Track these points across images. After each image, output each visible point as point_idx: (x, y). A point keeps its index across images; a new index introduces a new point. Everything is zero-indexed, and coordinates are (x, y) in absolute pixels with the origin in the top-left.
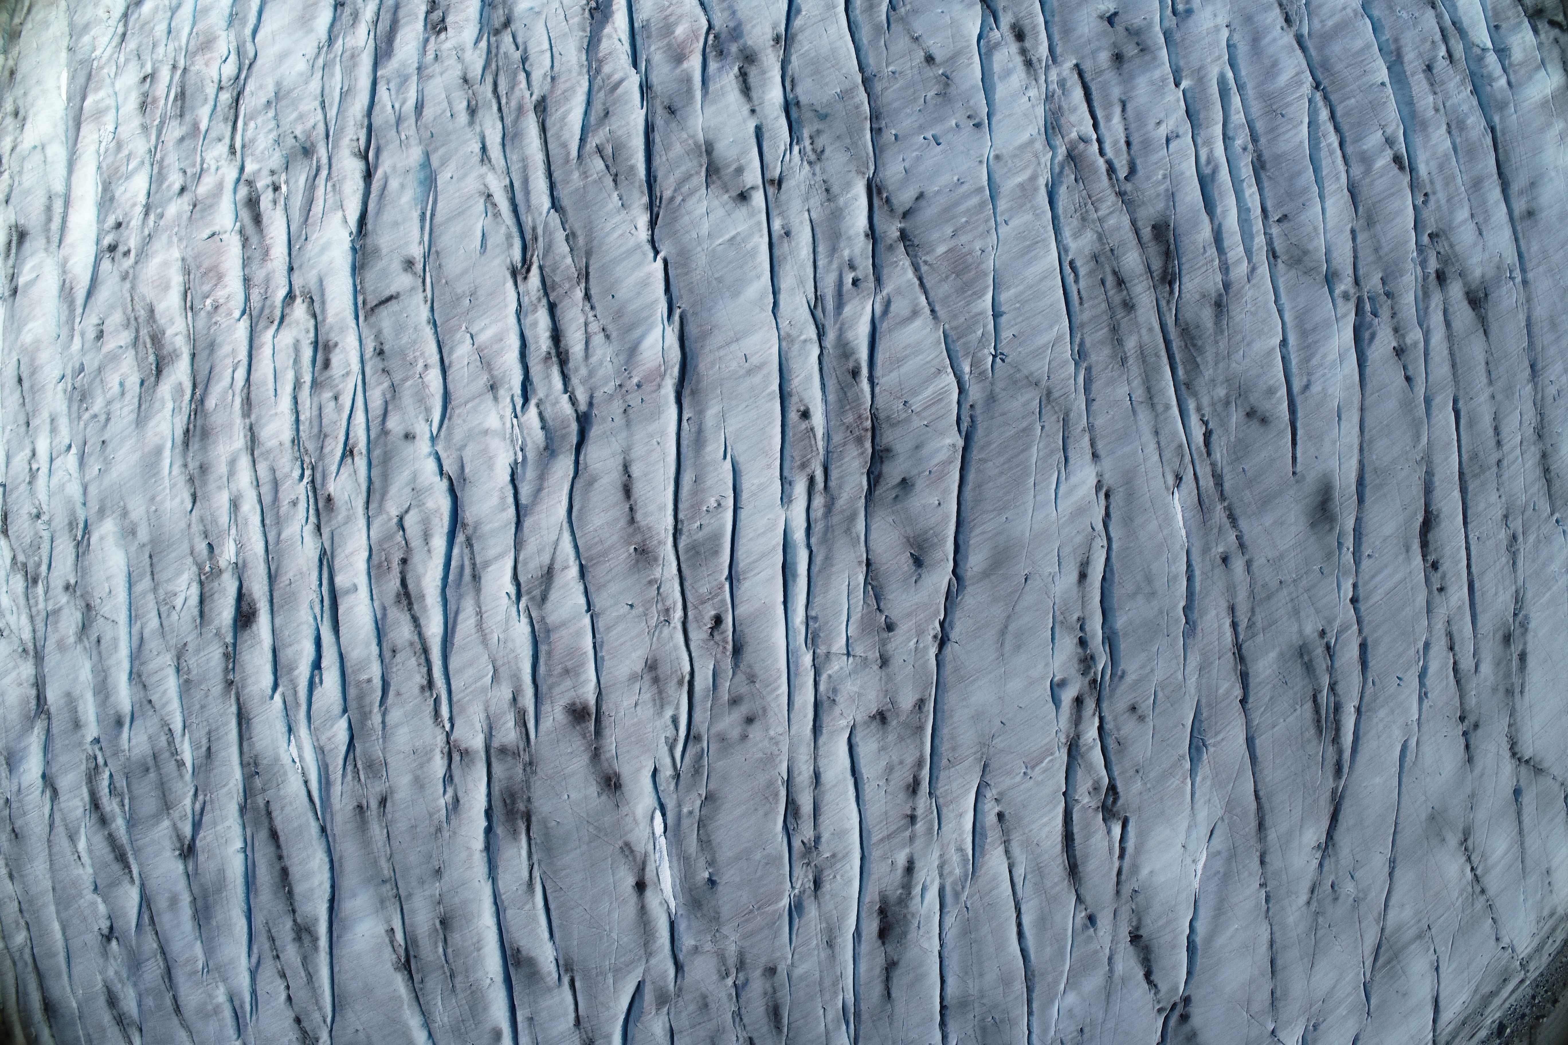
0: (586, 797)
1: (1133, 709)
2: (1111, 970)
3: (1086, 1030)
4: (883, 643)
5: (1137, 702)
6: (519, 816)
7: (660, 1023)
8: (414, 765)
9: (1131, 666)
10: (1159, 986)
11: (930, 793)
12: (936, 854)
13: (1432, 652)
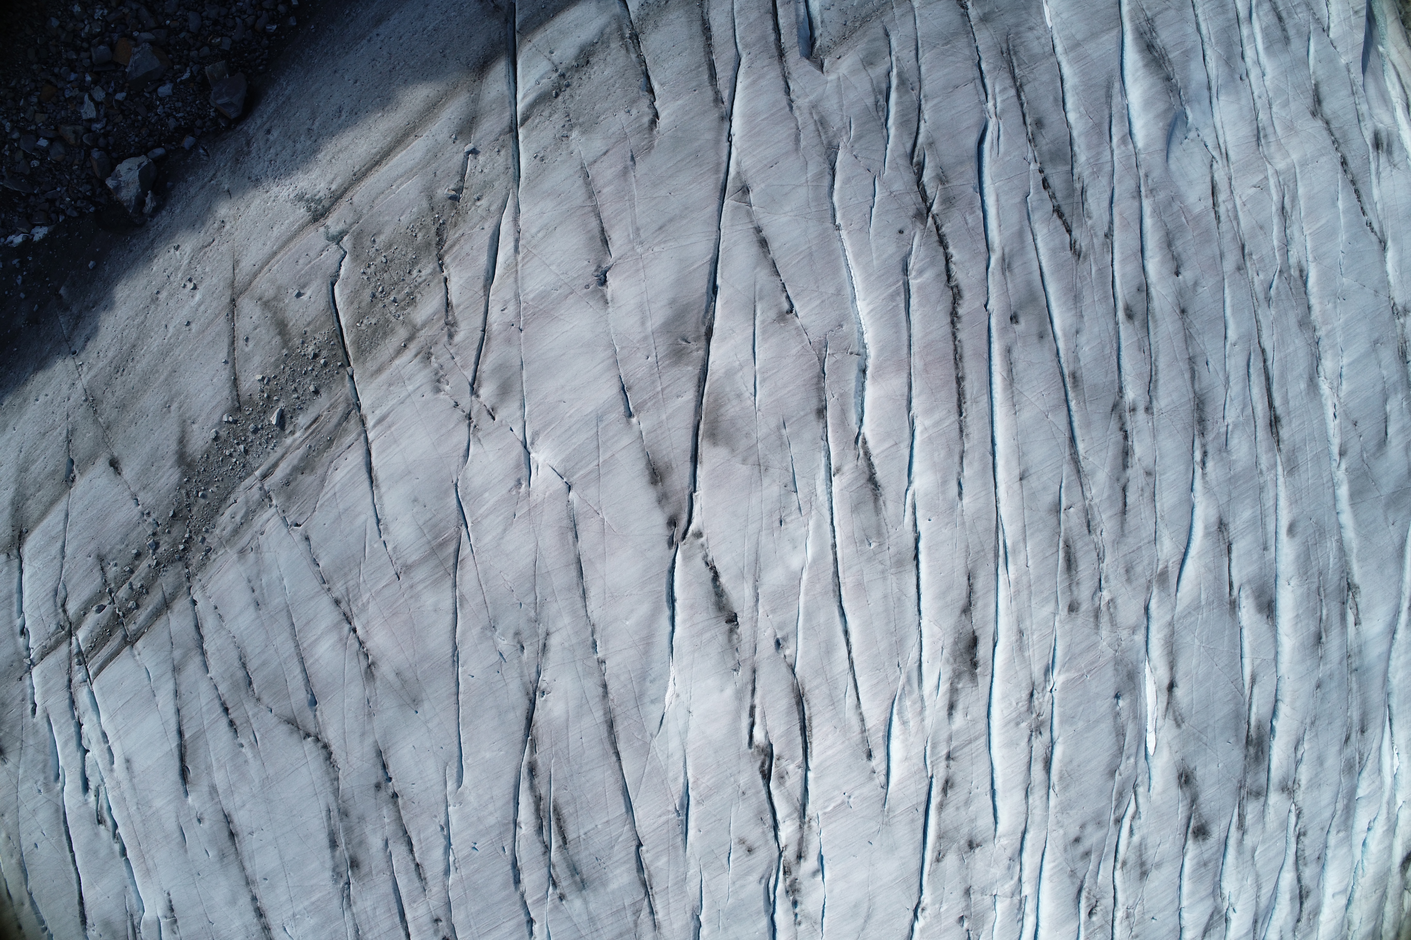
0: (1206, 766)
1: (750, 850)
2: (756, 588)
3: (777, 524)
4: (968, 907)
5: (747, 856)
6: (1255, 741)
7: (1165, 551)
8: (1321, 775)
9: (753, 888)
10: (704, 565)
11: (932, 777)
12: (928, 722)
13: (441, 867)
